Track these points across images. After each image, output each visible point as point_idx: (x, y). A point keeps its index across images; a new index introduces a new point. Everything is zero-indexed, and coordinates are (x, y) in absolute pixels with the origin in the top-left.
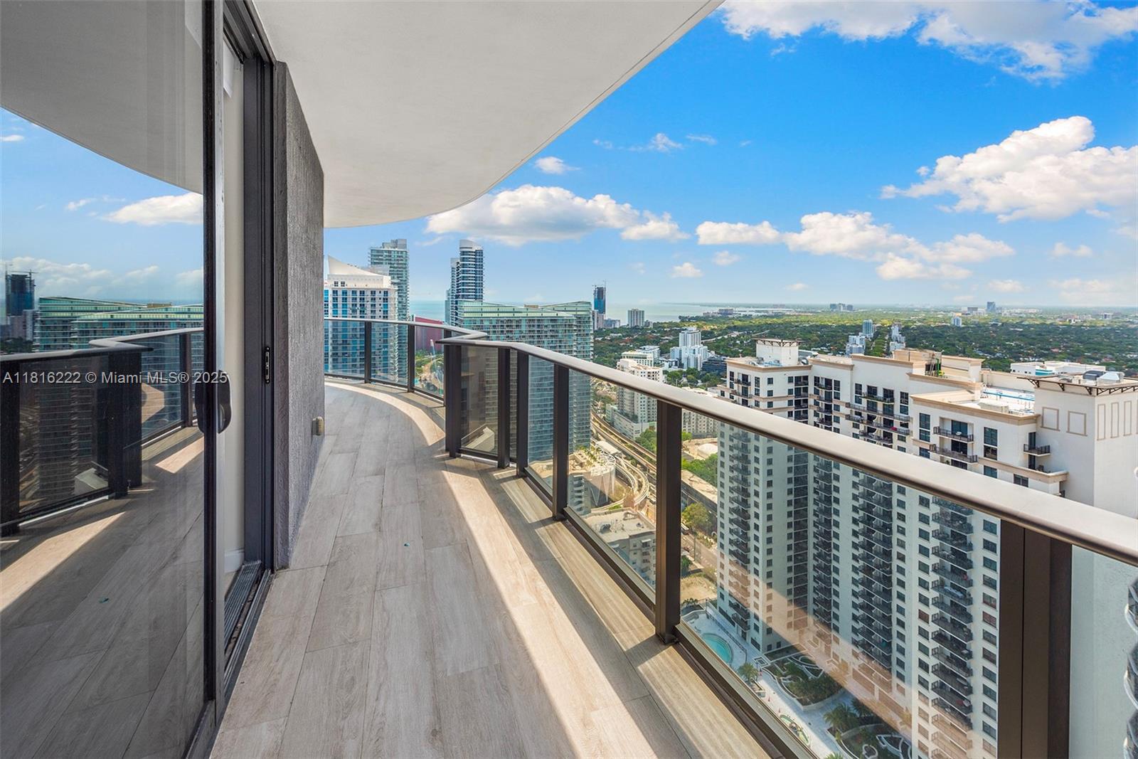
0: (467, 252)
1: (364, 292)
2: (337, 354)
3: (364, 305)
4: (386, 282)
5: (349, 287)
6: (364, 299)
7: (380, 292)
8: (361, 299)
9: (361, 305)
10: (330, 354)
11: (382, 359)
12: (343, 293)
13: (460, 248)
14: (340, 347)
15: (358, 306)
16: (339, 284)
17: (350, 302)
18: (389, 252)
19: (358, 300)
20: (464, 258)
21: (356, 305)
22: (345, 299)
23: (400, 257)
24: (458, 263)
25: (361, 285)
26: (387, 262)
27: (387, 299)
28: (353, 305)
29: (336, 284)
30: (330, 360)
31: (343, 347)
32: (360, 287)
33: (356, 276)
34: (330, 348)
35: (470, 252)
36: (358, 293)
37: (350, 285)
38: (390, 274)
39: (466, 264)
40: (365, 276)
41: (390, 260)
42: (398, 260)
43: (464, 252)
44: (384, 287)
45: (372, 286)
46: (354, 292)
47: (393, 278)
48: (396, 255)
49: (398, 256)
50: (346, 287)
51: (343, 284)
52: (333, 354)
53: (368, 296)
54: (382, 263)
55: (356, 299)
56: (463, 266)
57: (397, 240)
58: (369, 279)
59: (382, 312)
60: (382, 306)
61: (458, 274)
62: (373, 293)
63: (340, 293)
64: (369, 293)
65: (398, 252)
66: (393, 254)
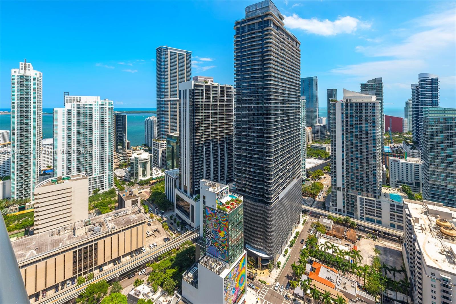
0: (424, 80)
1: (361, 104)
2: (348, 131)
3: (361, 110)
4: (374, 99)
5: (353, 101)
6: (361, 107)
7: (370, 104)
8: (360, 107)
9: (360, 110)
10: (344, 131)
11: (372, 136)
12: (351, 104)
13: (419, 78)
14: (349, 128)
15: (358, 110)
16: (349, 100)
17: (354, 109)
18: (371, 84)
19: (358, 107)
20: (422, 83)
21: (357, 110)
22: (351, 107)
23: (378, 86)
24: (418, 86)
25: (360, 101)
26: (370, 89)
27: (375, 107)
28: (356, 110)
29: (347, 100)
30: (345, 134)
31: (351, 128)
32: (359, 101)
33: (357, 96)
34: (344, 128)
35: (427, 80)
36: (358, 104)
37: (354, 101)
38: (375, 95)
39: (424, 87)
40: (361, 96)
41: (372, 88)
42: (377, 88)
43: (422, 80)
44: (373, 101)
45: (366, 100)
46: (356, 104)
47: (377, 97)
48: (376, 85)
49: (376, 86)
50: (352, 102)
51: (350, 100)
52: (346, 131)
53: (364, 105)
54: (368, 90)
55: (357, 107)
56: (422, 88)
57: (376, 79)
58: (364, 97)
59: (372, 113)
60: (372, 110)
61: (417, 93)
62: (367, 104)
63: (349, 104)
64: (364, 104)
65: (377, 84)
66: (373, 85)
